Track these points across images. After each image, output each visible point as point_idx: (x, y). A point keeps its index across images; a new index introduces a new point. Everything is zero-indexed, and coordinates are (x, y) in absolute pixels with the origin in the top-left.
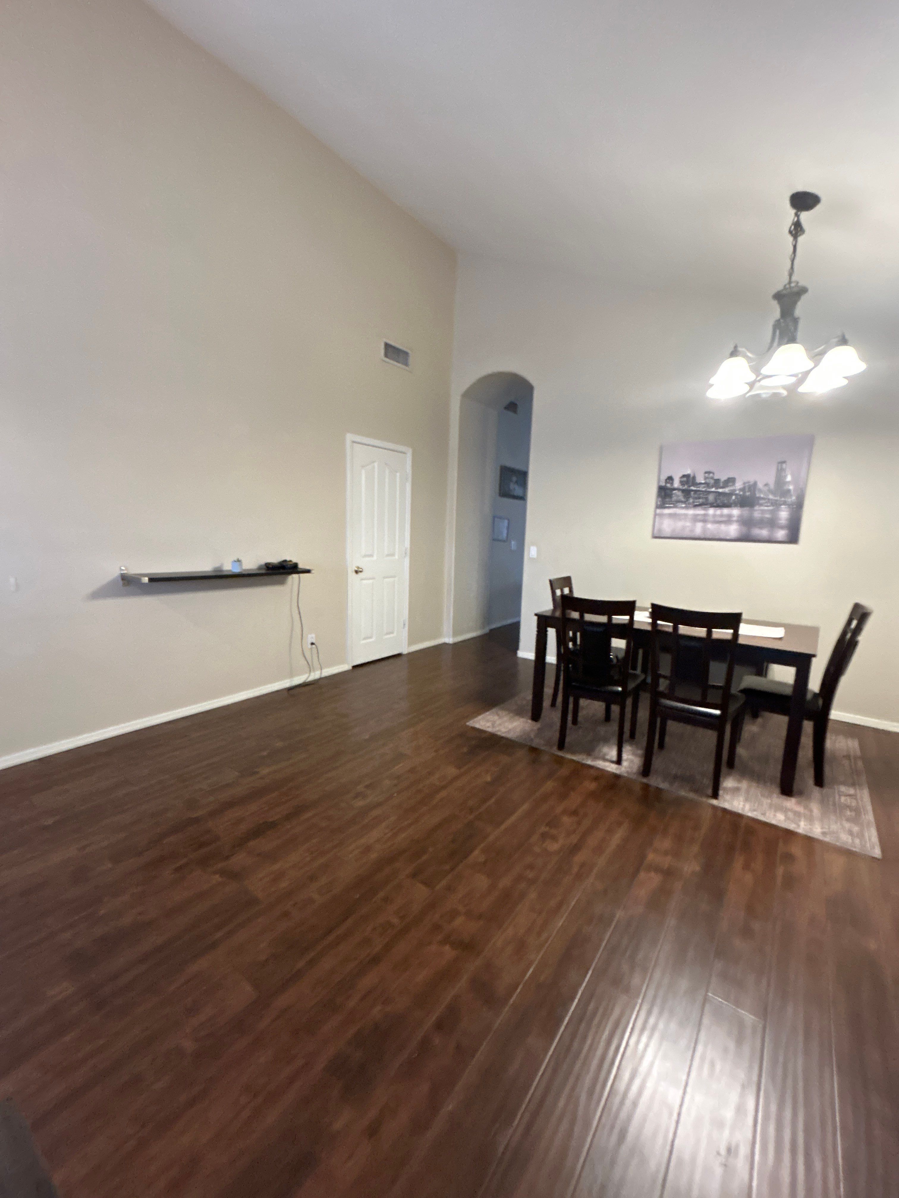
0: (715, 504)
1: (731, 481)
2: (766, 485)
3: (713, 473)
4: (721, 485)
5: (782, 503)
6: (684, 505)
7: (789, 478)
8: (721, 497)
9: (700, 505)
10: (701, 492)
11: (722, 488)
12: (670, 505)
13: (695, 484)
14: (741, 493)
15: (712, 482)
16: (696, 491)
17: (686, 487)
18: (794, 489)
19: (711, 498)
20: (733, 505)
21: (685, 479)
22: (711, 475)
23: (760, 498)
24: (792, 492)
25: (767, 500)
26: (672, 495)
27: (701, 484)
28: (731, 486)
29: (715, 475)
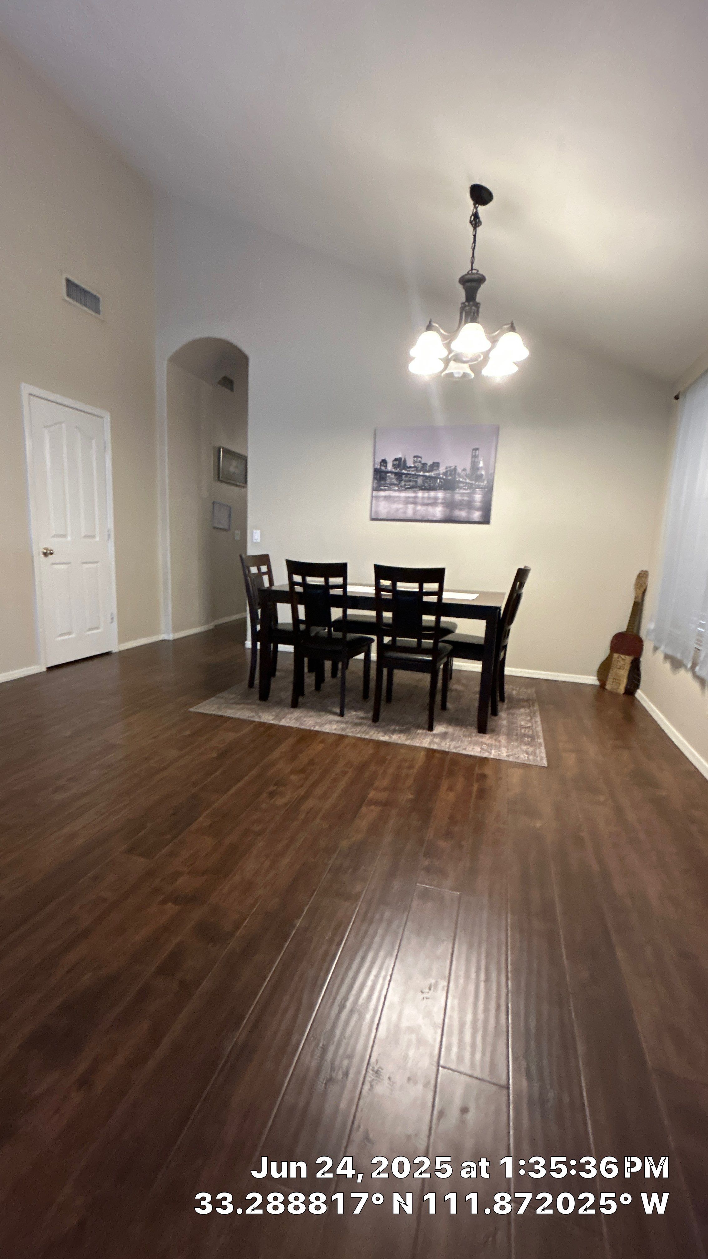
0: (423, 487)
1: (436, 465)
2: (464, 470)
3: (421, 457)
4: (428, 469)
5: (476, 486)
6: (397, 488)
7: (481, 464)
8: (428, 480)
9: (411, 488)
10: (411, 476)
11: (428, 472)
12: (385, 488)
13: (405, 467)
14: (444, 477)
15: (420, 465)
16: (406, 475)
17: (398, 470)
18: (486, 475)
19: (420, 481)
20: (438, 489)
21: (397, 462)
22: (419, 459)
23: (459, 482)
24: (484, 477)
25: (465, 484)
26: (386, 478)
27: (410, 467)
28: (435, 470)
29: (423, 458)
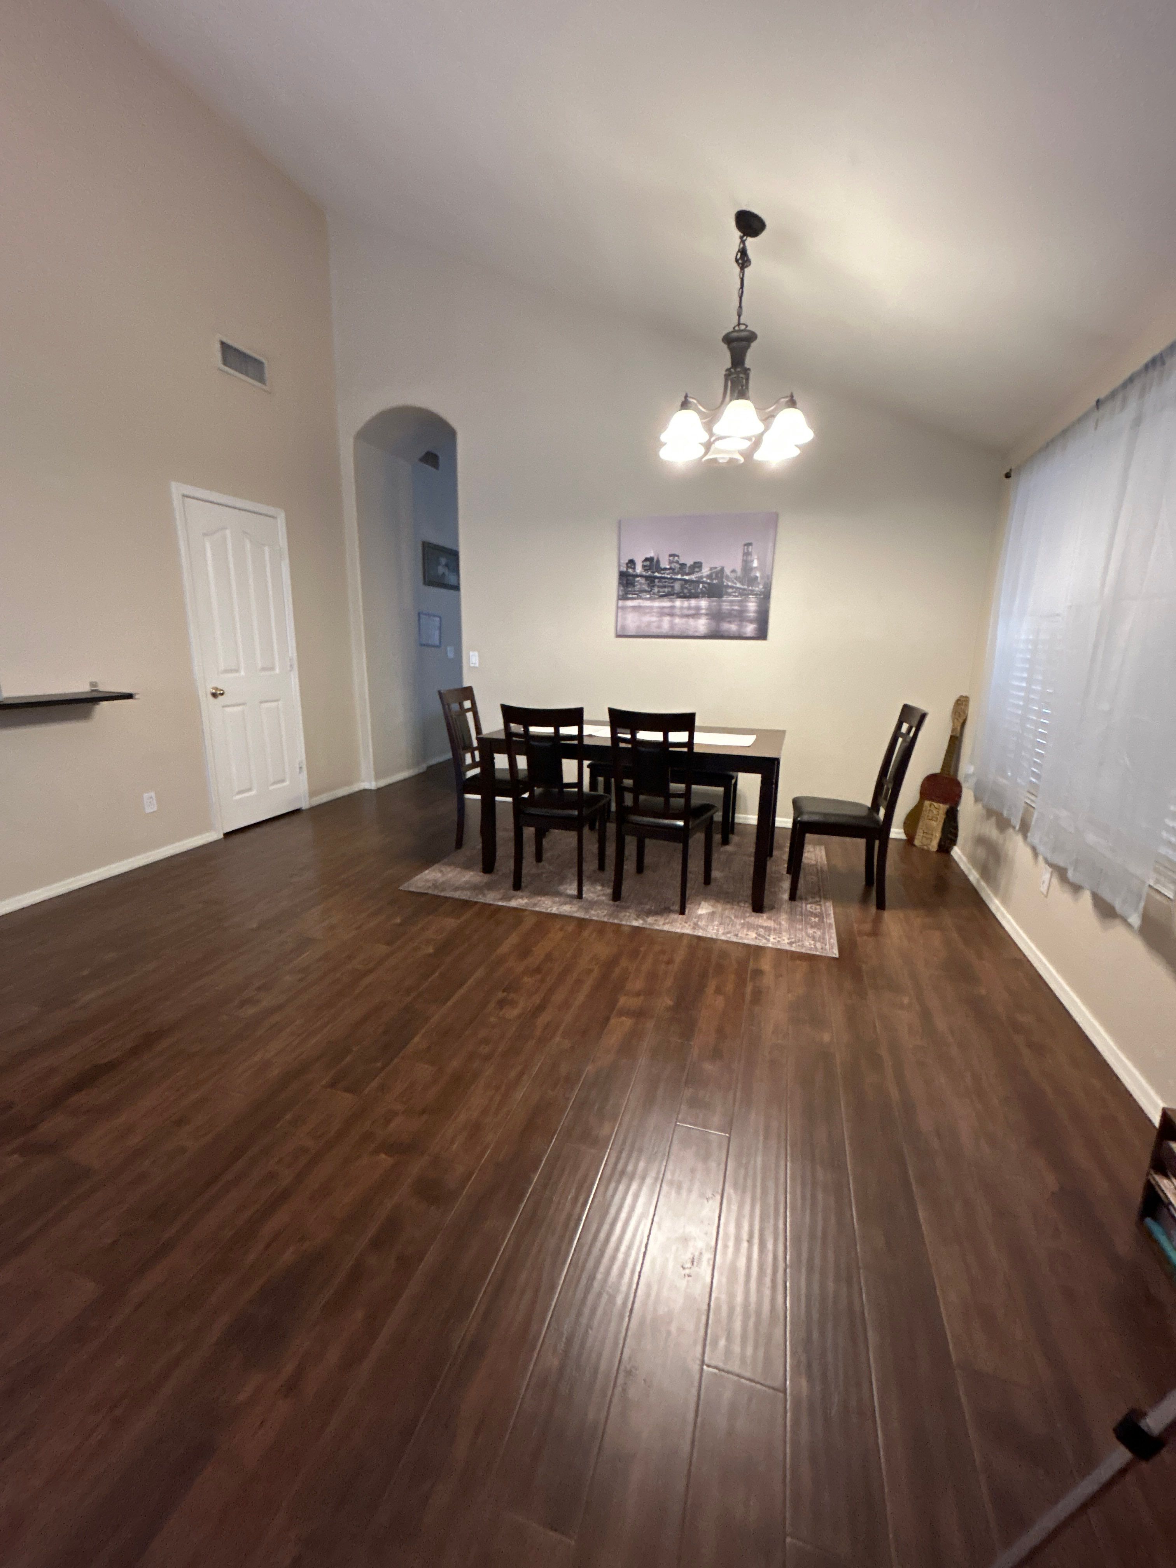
0: (682, 594)
1: (697, 566)
2: (733, 571)
3: (678, 556)
5: (750, 592)
6: (648, 596)
7: (755, 564)
8: (687, 586)
9: (667, 595)
10: (667, 580)
11: (688, 574)
12: (634, 596)
13: (659, 569)
14: (708, 581)
15: (678, 566)
16: (660, 578)
17: (650, 573)
18: (762, 578)
19: (677, 586)
20: (701, 596)
21: (648, 563)
22: (676, 558)
23: (728, 587)
24: (759, 580)
25: (734, 590)
26: (634, 583)
27: (665, 569)
28: (697, 572)
29: (681, 558)
